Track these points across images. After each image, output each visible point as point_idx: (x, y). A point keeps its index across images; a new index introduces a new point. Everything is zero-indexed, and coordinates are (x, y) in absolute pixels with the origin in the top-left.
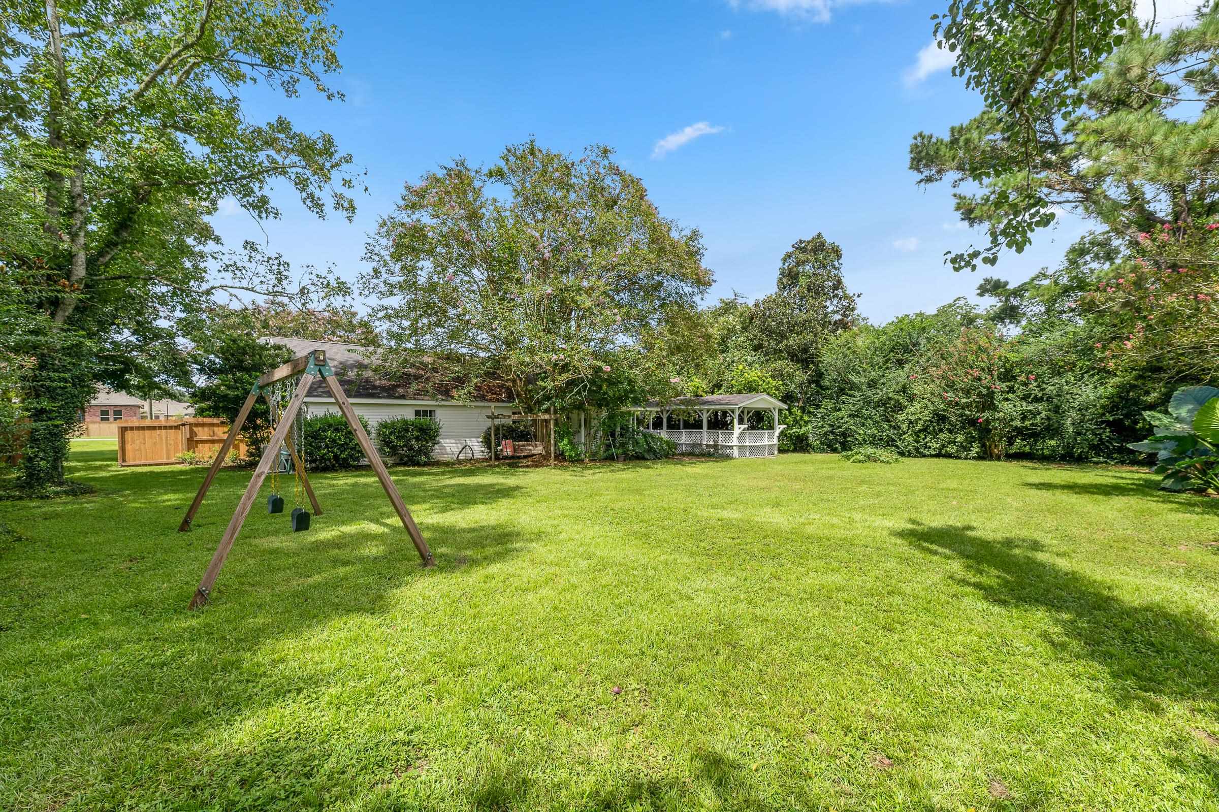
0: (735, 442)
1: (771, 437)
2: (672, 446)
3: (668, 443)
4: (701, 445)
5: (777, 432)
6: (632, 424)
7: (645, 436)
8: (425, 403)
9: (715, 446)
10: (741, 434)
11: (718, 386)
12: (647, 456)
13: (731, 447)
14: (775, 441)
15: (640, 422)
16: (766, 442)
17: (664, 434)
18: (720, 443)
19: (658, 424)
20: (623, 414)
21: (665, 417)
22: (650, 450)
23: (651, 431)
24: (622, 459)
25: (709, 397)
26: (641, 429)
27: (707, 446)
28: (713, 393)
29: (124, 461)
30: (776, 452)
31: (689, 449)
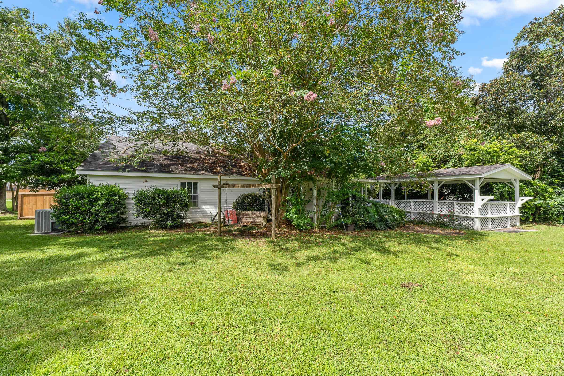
0: (475, 212)
1: (512, 208)
2: (402, 215)
3: (398, 212)
4: (433, 214)
5: (519, 203)
6: (364, 195)
7: (375, 205)
8: (190, 176)
9: (451, 216)
10: (484, 205)
11: (445, 161)
12: (378, 226)
13: (472, 219)
14: (517, 212)
15: (370, 192)
16: (508, 213)
17: (392, 203)
18: (456, 214)
19: (387, 194)
20: (353, 185)
21: (393, 189)
22: (382, 219)
23: (381, 200)
24: (352, 228)
25: (437, 170)
26: (372, 198)
27: (440, 216)
28: (439, 167)
29: (21, 215)
30: (518, 224)
31: (419, 218)
